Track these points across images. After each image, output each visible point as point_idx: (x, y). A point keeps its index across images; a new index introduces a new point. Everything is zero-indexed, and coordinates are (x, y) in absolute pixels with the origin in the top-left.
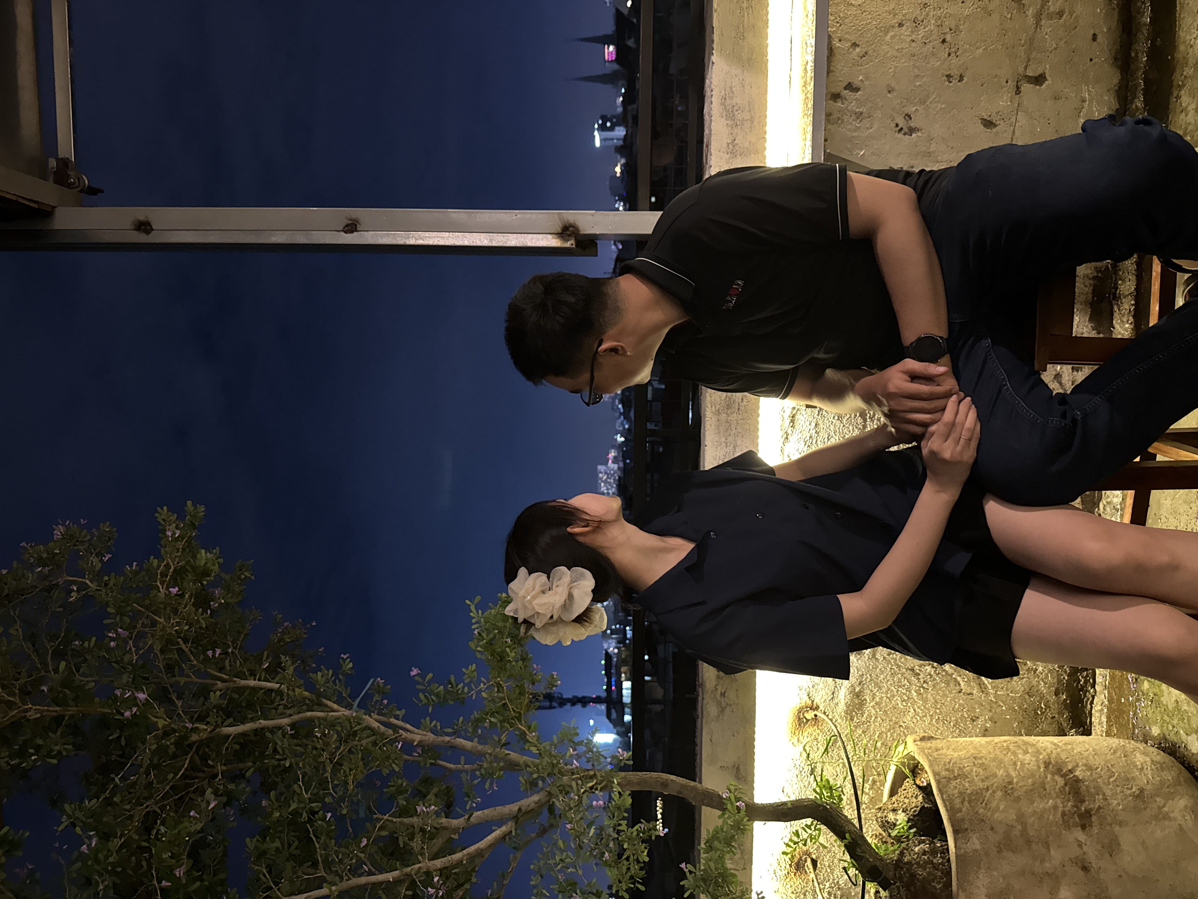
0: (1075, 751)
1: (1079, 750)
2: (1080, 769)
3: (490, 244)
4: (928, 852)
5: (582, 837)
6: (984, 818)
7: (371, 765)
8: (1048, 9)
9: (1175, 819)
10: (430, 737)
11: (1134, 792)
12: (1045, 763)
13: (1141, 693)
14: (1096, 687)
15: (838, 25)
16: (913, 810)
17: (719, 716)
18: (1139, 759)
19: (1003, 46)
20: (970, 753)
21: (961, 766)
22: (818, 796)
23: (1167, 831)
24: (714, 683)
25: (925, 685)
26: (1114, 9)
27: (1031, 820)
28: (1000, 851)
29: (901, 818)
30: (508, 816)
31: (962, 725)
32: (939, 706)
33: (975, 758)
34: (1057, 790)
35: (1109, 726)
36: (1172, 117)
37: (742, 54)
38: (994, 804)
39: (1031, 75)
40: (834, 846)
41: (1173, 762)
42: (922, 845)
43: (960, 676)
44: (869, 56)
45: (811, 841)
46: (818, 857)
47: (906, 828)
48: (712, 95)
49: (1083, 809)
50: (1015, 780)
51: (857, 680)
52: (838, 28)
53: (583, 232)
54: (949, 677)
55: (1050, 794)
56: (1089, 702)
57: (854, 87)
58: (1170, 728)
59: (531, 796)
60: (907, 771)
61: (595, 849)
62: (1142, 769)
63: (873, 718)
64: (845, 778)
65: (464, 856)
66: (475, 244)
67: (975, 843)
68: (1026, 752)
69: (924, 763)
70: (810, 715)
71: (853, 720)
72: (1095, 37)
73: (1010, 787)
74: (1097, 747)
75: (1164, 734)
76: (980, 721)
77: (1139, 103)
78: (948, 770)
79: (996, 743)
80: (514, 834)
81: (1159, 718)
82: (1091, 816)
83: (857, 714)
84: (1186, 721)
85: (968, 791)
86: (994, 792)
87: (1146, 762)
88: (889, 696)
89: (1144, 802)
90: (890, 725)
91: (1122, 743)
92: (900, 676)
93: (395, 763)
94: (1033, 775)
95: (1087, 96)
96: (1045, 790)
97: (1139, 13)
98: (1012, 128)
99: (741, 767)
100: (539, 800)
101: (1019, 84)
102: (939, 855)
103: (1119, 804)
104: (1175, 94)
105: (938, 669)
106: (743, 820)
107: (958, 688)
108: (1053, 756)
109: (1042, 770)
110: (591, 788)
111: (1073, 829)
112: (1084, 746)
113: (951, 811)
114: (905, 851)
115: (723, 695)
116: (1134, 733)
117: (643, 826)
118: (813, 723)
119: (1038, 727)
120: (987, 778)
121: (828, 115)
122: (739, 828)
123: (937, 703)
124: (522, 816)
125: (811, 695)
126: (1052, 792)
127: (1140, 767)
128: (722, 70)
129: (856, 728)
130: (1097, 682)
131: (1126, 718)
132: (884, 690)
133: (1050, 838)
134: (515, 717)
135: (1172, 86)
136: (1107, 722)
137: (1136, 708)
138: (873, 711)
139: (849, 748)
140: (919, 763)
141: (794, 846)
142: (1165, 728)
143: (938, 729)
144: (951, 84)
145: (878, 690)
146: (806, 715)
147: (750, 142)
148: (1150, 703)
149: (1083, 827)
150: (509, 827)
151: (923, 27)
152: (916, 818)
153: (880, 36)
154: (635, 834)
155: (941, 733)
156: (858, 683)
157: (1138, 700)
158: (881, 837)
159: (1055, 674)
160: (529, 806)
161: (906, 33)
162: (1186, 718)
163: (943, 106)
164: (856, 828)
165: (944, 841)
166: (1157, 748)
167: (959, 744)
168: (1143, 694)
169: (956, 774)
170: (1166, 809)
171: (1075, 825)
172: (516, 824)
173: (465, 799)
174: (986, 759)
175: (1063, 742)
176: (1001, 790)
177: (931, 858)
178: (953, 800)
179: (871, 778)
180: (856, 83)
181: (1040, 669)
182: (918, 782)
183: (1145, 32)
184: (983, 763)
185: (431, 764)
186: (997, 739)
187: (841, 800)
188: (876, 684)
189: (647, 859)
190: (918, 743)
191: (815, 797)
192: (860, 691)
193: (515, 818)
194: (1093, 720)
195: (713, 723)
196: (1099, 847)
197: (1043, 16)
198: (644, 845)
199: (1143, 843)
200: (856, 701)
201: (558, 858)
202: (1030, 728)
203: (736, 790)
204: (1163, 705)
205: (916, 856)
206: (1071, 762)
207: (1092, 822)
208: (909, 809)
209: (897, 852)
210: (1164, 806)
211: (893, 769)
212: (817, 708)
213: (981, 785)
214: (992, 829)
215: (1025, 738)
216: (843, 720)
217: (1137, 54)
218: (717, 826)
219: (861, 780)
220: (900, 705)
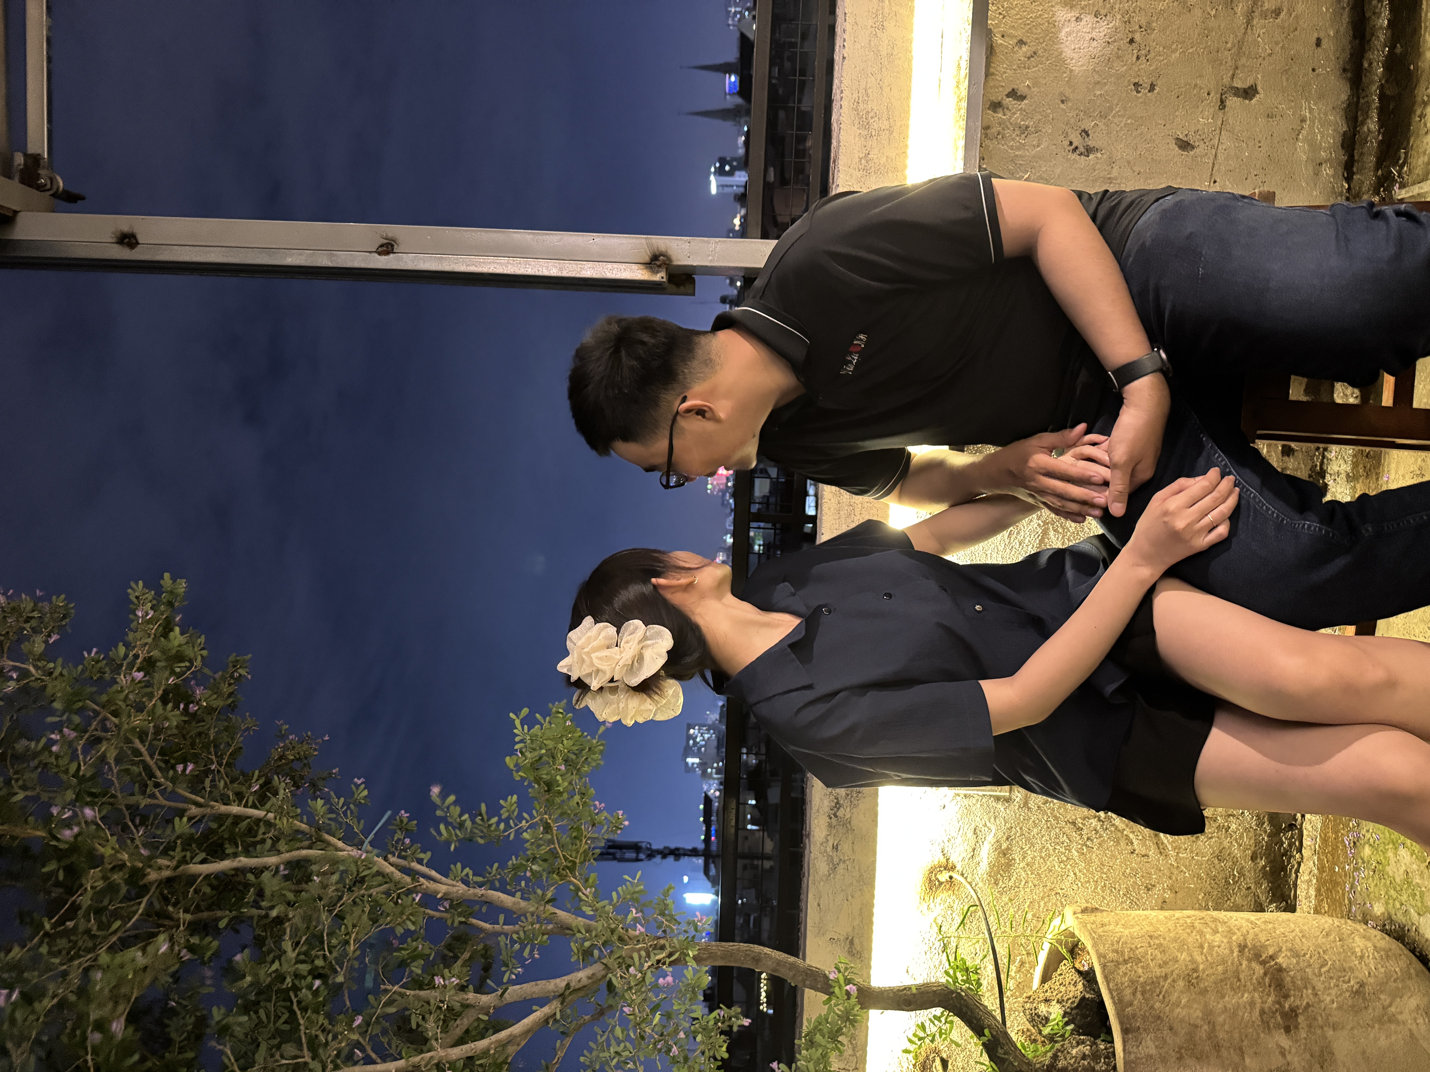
0: (1278, 932)
1: (1282, 930)
2: (1283, 955)
3: (560, 274)
4: (1089, 1056)
5: (643, 1025)
6: (1162, 1015)
7: (381, 921)
8: (1262, 6)
9: (1404, 1023)
10: (460, 889)
11: (1352, 987)
12: (1240, 946)
13: (1360, 861)
14: (1303, 851)
15: (1001, 17)
16: (1070, 1001)
17: (830, 875)
18: (1359, 944)
19: (1204, 49)
20: (1145, 930)
21: (1133, 946)
22: (951, 980)
23: (1393, 1038)
24: (825, 833)
25: (1088, 843)
26: (1344, 8)
27: (1221, 1019)
28: (1180, 1058)
29: (1056, 1012)
30: (553, 994)
31: (1134, 894)
32: (1105, 870)
33: (1151, 937)
34: (1255, 981)
35: (1320, 902)
36: (1414, 141)
37: (880, 48)
38: (1174, 997)
39: (1239, 86)
40: (970, 1043)
41: (1402, 950)
42: (1081, 1047)
43: (1134, 832)
44: (1039, 57)
45: (940, 1037)
46: (950, 1057)
47: (1061, 1024)
48: (842, 98)
49: (1287, 1006)
50: (1201, 967)
51: (1004, 834)
52: (1000, 22)
53: (676, 263)
54: (1119, 834)
55: (1245, 986)
56: (1293, 871)
57: (1019, 94)
58: (1398, 905)
59: (584, 968)
60: (1064, 951)
61: (660, 1041)
62: (1362, 957)
63: (1023, 883)
64: (985, 956)
65: (491, 1043)
66: (540, 273)
67: (1149, 1046)
68: (1216, 932)
69: (1087, 942)
70: (944, 877)
71: (997, 885)
72: (1318, 43)
73: (1195, 975)
74: (1305, 928)
75: (1389, 914)
76: (1156, 891)
77: (1372, 124)
78: (1117, 951)
79: (1177, 919)
80: (558, 1016)
81: (1383, 893)
82: (1296, 1015)
83: (1003, 877)
84: (1418, 897)
85: (1142, 979)
86: (1174, 981)
87: (1367, 948)
88: (1043, 855)
89: (1364, 999)
90: (1045, 893)
91: (1337, 923)
92: (1057, 830)
93: (410, 920)
94: (1224, 962)
95: (1307, 114)
96: (1239, 980)
97: (1374, 13)
98: (1214, 151)
99: (856, 941)
100: (593, 974)
101: (1223, 97)
102: (1103, 1060)
103: (1333, 1002)
104: (1418, 112)
105: (1106, 823)
106: (853, 1009)
107: (1130, 847)
108: (1250, 937)
109: (1235, 954)
110: (658, 961)
111: (1274, 1032)
112: (1288, 925)
113: (1120, 1004)
114: (1059, 1054)
115: (835, 848)
116: (1350, 911)
117: (722, 1013)
118: (948, 887)
119: (1229, 899)
120: (1166, 963)
121: (986, 128)
122: (848, 1019)
123: (1104, 865)
124: (570, 994)
125: (945, 852)
126: (1248, 984)
127: (1359, 954)
128: (855, 67)
129: (1002, 894)
130: (1304, 845)
131: (1341, 892)
132: (1037, 847)
133: (1245, 1043)
134: (567, 867)
135: (1414, 103)
136: (1316, 896)
137: (1354, 879)
138: (1023, 874)
139: (991, 919)
140: (1079, 940)
141: (919, 1043)
142: (1390, 906)
143: (1104, 898)
144: (1139, 95)
145: (1030, 848)
146: (938, 876)
147: (887, 157)
148: (1371, 873)
149: (1287, 1030)
150: (553, 1007)
151: (1106, 22)
152: (1074, 1012)
153: (1052, 32)
154: (711, 1023)
155: (1108, 904)
156: (1005, 838)
157: (1357, 869)
158: (1028, 1033)
159: (1252, 834)
160: (579, 981)
161: (1084, 30)
162: (1418, 893)
163: (1129, 121)
164: (998, 1022)
165: (1109, 1042)
166: (1380, 930)
167: (1130, 918)
168: (1364, 862)
169: (1126, 957)
170: (1393, 1009)
171: (1277, 1026)
172: (562, 1003)
173: (503, 969)
174: (1164, 939)
175: (1263, 920)
176: (1184, 978)
177: (1092, 1064)
178: (1122, 991)
179: (1018, 958)
180: (1022, 90)
181: (1233, 827)
182: (1077, 965)
183: (1382, 37)
184: (1161, 945)
185: (461, 923)
186: (1178, 914)
187: (979, 985)
188: (1028, 840)
189: (726, 1056)
190: (1080, 916)
191: (947, 980)
192: (1008, 849)
193: (562, 996)
194: (1298, 893)
195: (822, 883)
196: (1308, 1056)
197: (1256, 14)
198: (723, 1036)
199: (1364, 1052)
200: (1003, 861)
201: (612, 1050)
202: (1220, 901)
203: (846, 969)
204: (1389, 876)
205: (1073, 1060)
206: (1273, 945)
207: (1299, 1024)
208: (1065, 999)
209: (1050, 1054)
210: (1390, 1005)
211: (1047, 947)
212: (953, 868)
213: (1158, 972)
214: (1171, 1029)
215: (1215, 914)
216: (985, 884)
217: (1370, 64)
218: (820, 1015)
219: (1006, 961)
220: (1057, 867)
